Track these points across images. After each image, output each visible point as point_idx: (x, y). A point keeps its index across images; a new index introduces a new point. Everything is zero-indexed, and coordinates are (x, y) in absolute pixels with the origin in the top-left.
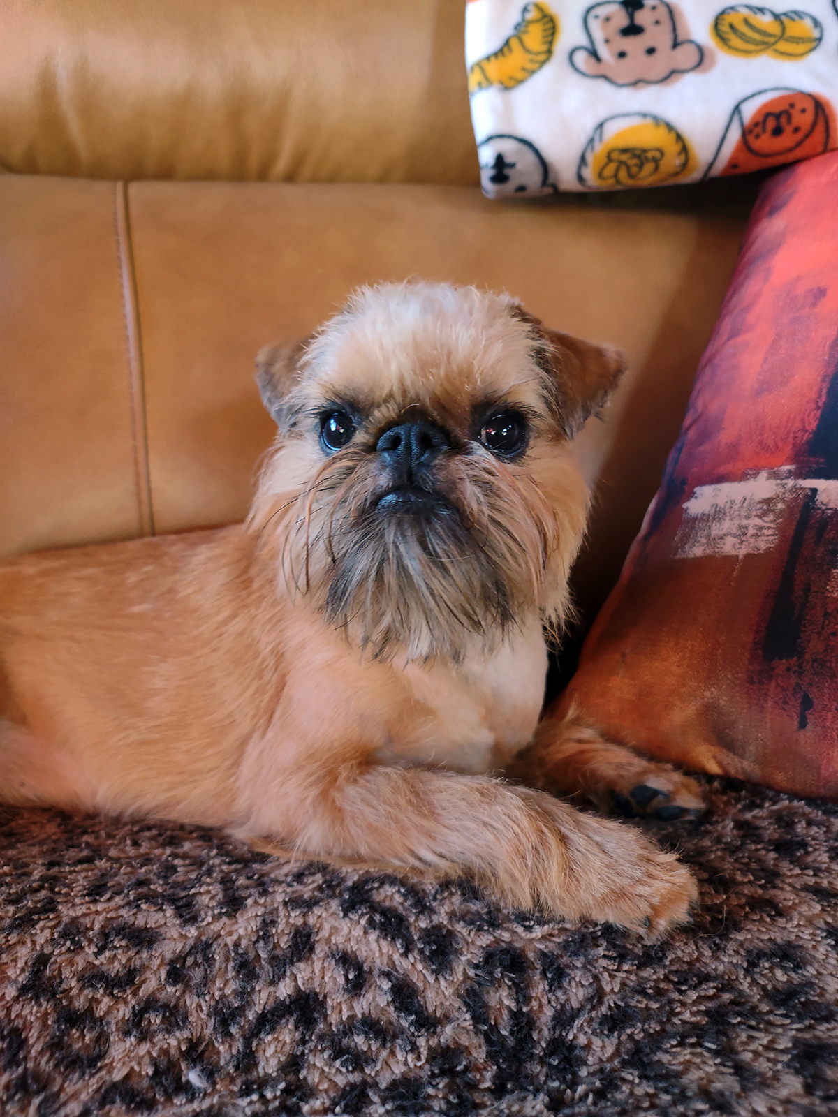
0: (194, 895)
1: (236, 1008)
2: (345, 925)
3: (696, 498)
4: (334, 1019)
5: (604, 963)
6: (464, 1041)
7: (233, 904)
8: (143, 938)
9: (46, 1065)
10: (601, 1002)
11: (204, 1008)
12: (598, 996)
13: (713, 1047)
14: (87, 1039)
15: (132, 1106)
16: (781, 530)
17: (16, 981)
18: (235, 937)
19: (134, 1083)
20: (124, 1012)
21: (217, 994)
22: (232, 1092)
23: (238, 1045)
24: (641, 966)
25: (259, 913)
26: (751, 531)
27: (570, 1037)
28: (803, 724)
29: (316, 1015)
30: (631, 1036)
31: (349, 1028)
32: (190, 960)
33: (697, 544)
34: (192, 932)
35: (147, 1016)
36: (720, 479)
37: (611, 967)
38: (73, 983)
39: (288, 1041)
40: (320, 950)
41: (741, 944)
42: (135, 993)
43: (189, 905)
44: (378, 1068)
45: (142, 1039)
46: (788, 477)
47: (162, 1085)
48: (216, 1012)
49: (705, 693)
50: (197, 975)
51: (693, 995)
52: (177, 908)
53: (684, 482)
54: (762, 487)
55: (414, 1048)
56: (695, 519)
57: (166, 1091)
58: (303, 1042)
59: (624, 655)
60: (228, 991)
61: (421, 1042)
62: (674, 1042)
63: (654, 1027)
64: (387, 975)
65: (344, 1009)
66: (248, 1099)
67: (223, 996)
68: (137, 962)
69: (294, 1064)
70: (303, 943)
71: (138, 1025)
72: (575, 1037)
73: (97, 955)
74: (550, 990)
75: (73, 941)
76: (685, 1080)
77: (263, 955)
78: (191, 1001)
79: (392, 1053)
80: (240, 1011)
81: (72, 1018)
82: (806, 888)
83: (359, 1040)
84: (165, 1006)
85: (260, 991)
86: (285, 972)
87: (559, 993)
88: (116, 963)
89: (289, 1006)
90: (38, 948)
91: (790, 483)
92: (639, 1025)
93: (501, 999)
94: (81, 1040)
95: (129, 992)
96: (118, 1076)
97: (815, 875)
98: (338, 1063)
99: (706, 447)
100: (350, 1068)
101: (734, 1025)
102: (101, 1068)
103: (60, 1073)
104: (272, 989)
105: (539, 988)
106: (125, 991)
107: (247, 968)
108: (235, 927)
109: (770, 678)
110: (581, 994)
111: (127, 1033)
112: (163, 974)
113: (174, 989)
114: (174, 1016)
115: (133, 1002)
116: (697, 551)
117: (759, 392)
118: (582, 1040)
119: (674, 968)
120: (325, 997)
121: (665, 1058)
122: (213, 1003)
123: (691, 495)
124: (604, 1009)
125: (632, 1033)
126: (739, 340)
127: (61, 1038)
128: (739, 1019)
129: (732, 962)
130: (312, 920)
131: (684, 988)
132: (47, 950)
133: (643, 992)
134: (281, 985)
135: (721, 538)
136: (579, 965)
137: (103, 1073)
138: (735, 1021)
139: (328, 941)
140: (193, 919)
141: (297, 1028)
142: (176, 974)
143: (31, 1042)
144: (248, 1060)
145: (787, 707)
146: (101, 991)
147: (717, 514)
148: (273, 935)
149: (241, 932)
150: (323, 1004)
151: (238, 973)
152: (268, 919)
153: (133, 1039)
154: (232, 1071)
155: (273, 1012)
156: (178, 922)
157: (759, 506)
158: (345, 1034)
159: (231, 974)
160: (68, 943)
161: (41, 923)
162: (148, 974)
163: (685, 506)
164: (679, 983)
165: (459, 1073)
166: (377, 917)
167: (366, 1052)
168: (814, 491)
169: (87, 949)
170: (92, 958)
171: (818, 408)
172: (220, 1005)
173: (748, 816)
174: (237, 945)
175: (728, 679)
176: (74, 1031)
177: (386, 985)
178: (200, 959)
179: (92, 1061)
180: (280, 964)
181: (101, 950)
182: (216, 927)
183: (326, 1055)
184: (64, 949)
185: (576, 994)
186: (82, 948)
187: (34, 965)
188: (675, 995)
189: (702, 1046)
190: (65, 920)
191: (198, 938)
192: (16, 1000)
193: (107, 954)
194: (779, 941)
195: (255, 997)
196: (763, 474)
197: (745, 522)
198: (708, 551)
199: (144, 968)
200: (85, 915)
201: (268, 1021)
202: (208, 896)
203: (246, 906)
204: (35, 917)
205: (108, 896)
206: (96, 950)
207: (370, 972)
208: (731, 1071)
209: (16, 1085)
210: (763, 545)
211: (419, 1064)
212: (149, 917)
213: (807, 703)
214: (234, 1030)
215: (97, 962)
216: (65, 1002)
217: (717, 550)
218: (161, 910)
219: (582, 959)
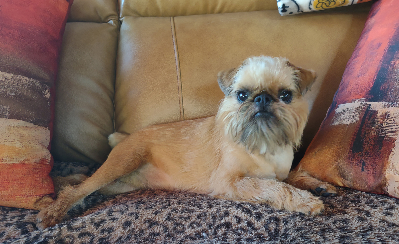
0: (201, 204)
1: (212, 224)
2: (236, 211)
3: (339, 108)
4: (234, 227)
5: (298, 220)
6: (263, 233)
7: (211, 206)
8: (191, 211)
9: (173, 232)
10: (296, 227)
11: (205, 224)
12: (295, 225)
13: (320, 234)
14: (181, 228)
15: (191, 239)
16: (360, 117)
17: (164, 218)
18: (211, 212)
19: (192, 236)
20: (188, 224)
21: (208, 221)
22: (212, 238)
23: (213, 231)
24: (306, 221)
25: (217, 208)
26: (352, 117)
27: (288, 233)
28: (363, 170)
29: (230, 226)
30: (301, 232)
31: (237, 229)
32: (202, 215)
33: (337, 121)
34: (202, 210)
35: (193, 224)
36: (345, 102)
37: (299, 221)
38: (177, 218)
39: (224, 230)
40: (230, 215)
41: (334, 219)
42: (190, 221)
43: (200, 206)
44: (243, 236)
45: (192, 228)
46: (363, 101)
47: (197, 236)
48: (208, 224)
49: (337, 162)
50: (203, 218)
51: (318, 226)
52: (198, 206)
53: (336, 103)
54: (356, 104)
55: (251, 233)
56: (338, 114)
57: (198, 237)
58: (227, 230)
59: (315, 153)
60: (210, 221)
61: (253, 232)
62: (310, 233)
63: (307, 231)
64: (246, 220)
65: (236, 225)
66: (216, 239)
67: (209, 222)
68: (190, 215)
69: (225, 234)
70: (227, 214)
71: (192, 225)
72: (289, 233)
73: (181, 214)
74: (284, 225)
75: (176, 211)
76: (311, 239)
77: (218, 215)
78: (202, 222)
79: (247, 234)
80: (214, 224)
81: (178, 224)
82: (355, 209)
83: (239, 231)
84: (197, 223)
85: (217, 221)
86: (223, 218)
87: (286, 226)
88: (186, 215)
89: (224, 224)
90: (168, 212)
91: (364, 103)
92: (303, 230)
93: (273, 226)
94: (180, 228)
95: (189, 220)
96: (188, 234)
97: (359, 206)
98: (235, 234)
99: (343, 92)
100: (237, 235)
101: (326, 232)
102: (184, 233)
103: (176, 234)
104: (220, 221)
105: (282, 224)
106: (188, 220)
107: (214, 217)
108: (211, 210)
109: (354, 158)
110: (291, 225)
111: (190, 227)
112: (196, 217)
113: (199, 220)
114: (199, 225)
115: (190, 222)
116: (337, 123)
117: (359, 76)
118: (290, 233)
119: (315, 222)
120: (232, 223)
121: (307, 235)
122: (207, 223)
123: (337, 107)
124: (296, 228)
125: (302, 232)
126: (356, 59)
127: (175, 227)
128: (328, 231)
129: (330, 222)
130: (229, 210)
131: (316, 225)
132: (171, 212)
133: (306, 225)
134: (222, 221)
135: (344, 119)
136: (292, 220)
137: (185, 234)
138: (327, 231)
139: (232, 214)
140: (202, 208)
141: (226, 228)
142: (199, 217)
143: (169, 228)
144: (215, 233)
145: (358, 165)
146: (183, 220)
147: (343, 112)
148: (220, 212)
149: (213, 211)
150: (231, 225)
151: (212, 218)
152: (219, 209)
153: (191, 228)
154: (212, 234)
155: (220, 225)
156: (198, 208)
157: (355, 110)
158: (236, 230)
159: (211, 218)
160: (175, 211)
161: (168, 208)
162: (193, 217)
163: (335, 110)
164: (315, 224)
165: (261, 238)
166: (244, 210)
167: (241, 233)
168: (370, 105)
169: (179, 213)
170: (180, 214)
171: (374, 80)
172: (209, 223)
173: (348, 196)
174: (212, 213)
175: (343, 158)
176: (178, 226)
177: (246, 222)
178: (204, 215)
179: (183, 232)
180: (221, 217)
181: (182, 213)
182: (207, 210)
183: (232, 233)
184: (174, 212)
185: (290, 225)
186: (178, 212)
187: (168, 215)
188: (314, 226)
189: (317, 234)
190: (173, 207)
191: (203, 212)
192: (165, 221)
193: (184, 213)
194: (344, 218)
195: (216, 222)
196: (357, 100)
197: (350, 114)
198: (340, 123)
199: (192, 216)
200: (177, 207)
201: (220, 226)
202: (205, 205)
203: (213, 207)
204: (167, 207)
205: (182, 204)
206: (181, 213)
207: (242, 219)
208: (323, 238)
209: (167, 235)
210: (354, 121)
211: (252, 236)
212: (191, 208)
213: (364, 164)
214: (212, 228)
215: (181, 215)
216: (175, 222)
217: (342, 123)
218: (194, 206)
219: (293, 219)
